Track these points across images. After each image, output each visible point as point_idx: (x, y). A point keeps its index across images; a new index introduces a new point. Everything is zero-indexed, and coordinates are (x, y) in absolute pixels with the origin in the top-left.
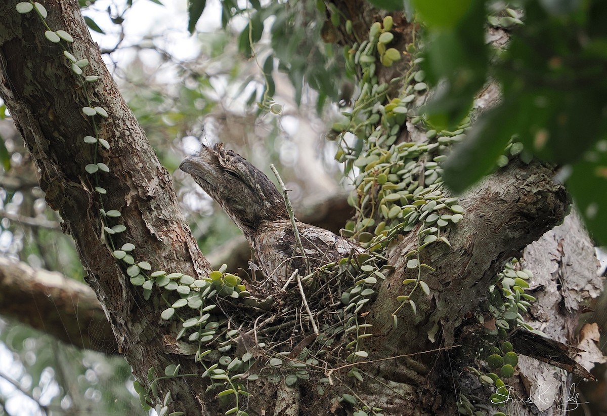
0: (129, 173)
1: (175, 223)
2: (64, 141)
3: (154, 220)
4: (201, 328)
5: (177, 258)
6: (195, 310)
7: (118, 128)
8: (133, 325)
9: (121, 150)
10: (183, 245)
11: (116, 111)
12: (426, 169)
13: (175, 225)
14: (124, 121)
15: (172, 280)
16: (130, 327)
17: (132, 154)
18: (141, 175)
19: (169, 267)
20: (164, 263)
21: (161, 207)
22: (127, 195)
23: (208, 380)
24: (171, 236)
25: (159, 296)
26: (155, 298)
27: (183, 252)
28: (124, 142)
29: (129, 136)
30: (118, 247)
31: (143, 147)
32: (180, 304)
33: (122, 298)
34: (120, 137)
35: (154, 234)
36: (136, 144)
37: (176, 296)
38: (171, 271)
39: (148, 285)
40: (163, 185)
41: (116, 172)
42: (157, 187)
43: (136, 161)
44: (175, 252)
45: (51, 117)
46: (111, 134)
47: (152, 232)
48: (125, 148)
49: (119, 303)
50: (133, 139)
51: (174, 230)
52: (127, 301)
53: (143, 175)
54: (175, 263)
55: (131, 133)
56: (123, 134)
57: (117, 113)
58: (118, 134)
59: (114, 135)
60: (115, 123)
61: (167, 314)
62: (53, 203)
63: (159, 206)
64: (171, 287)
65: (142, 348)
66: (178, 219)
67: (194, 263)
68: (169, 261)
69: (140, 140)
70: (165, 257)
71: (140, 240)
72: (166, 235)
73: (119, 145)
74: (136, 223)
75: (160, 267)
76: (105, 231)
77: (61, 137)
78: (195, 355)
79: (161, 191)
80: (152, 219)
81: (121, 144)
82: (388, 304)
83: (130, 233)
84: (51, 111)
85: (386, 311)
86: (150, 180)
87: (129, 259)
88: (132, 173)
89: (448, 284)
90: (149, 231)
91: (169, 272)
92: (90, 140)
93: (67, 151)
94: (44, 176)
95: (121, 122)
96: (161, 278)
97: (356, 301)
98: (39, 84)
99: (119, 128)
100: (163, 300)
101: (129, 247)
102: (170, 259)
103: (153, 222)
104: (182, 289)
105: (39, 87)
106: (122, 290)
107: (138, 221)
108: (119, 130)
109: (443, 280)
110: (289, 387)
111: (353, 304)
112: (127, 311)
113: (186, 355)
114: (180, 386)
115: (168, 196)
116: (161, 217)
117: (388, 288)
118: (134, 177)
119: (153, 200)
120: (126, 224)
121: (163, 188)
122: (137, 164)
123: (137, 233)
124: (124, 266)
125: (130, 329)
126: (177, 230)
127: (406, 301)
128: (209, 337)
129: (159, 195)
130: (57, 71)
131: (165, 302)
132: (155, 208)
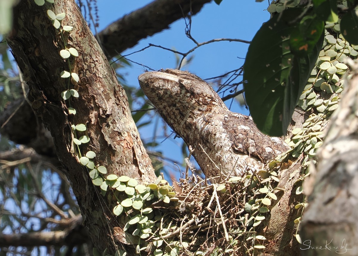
0: (93, 97)
1: (126, 132)
2: (46, 72)
3: (110, 133)
5: (127, 162)
6: (138, 210)
7: (86, 63)
8: (92, 211)
9: (88, 80)
10: (131, 151)
11: (85, 49)
13: (126, 134)
14: (91, 56)
15: (122, 183)
16: (91, 212)
17: (96, 81)
18: (102, 97)
19: (120, 170)
20: (117, 167)
21: (116, 121)
22: (92, 113)
24: (123, 145)
25: (112, 194)
26: (109, 195)
27: (131, 157)
28: (90, 73)
29: (94, 68)
30: (83, 154)
31: (104, 74)
33: (85, 190)
34: (87, 70)
35: (110, 145)
36: (99, 73)
37: (124, 196)
38: (121, 173)
39: (104, 187)
40: (118, 102)
41: (83, 96)
42: (114, 105)
43: (99, 86)
44: (125, 158)
45: (37, 54)
47: (109, 143)
48: (91, 77)
49: (83, 194)
50: (97, 70)
51: (124, 139)
52: (89, 194)
53: (104, 97)
54: (125, 166)
55: (95, 65)
56: (89, 67)
57: (86, 50)
58: (86, 67)
59: (82, 69)
60: (84, 59)
62: (38, 111)
63: (115, 120)
64: (121, 188)
65: (99, 229)
66: (128, 129)
67: (139, 165)
68: (121, 165)
69: (102, 68)
70: (117, 163)
71: (99, 149)
72: (119, 144)
73: (87, 76)
75: (113, 170)
76: (74, 143)
77: (44, 69)
79: (116, 107)
80: (109, 132)
81: (88, 75)
83: (93, 143)
84: (37, 50)
86: (108, 100)
87: (91, 165)
88: (95, 96)
90: (106, 142)
91: (119, 175)
93: (48, 79)
94: (31, 92)
95: (88, 57)
96: (114, 182)
97: (255, 216)
98: (29, 31)
99: (87, 61)
100: (115, 197)
101: (91, 154)
102: (121, 164)
103: (110, 134)
104: (129, 191)
105: (29, 33)
106: (85, 185)
108: (87, 64)
112: (89, 203)
115: (122, 111)
116: (116, 130)
117: (279, 206)
118: (97, 99)
119: (110, 117)
121: (118, 105)
122: (99, 89)
124: (87, 170)
125: (91, 213)
126: (128, 139)
128: (146, 235)
129: (115, 112)
130: (42, 22)
131: (116, 198)
132: (112, 123)
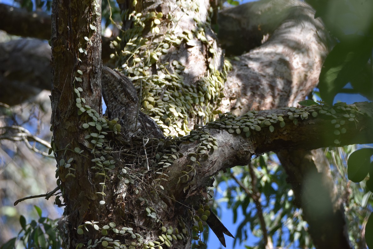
0: (93, 58)
4: (97, 139)
5: (96, 103)
6: (98, 130)
8: (66, 121)
10: (99, 98)
12: (165, 93)
13: (99, 88)
14: (99, 36)
15: (92, 112)
19: (92, 106)
20: (91, 103)
22: (89, 67)
23: (94, 164)
26: (82, 116)
27: (98, 101)
28: (96, 45)
30: (77, 87)
32: (92, 124)
36: (100, 47)
37: (91, 119)
39: (83, 110)
42: (99, 69)
43: (97, 54)
44: (95, 100)
45: (75, 20)
46: (94, 39)
47: (92, 88)
48: (96, 47)
49: (65, 109)
51: (98, 90)
52: (70, 111)
53: (97, 62)
54: (94, 105)
55: (100, 42)
58: (96, 40)
59: (94, 40)
61: (85, 126)
62: (55, 53)
64: (91, 115)
65: (67, 133)
67: (100, 108)
68: (93, 103)
70: (92, 100)
71: (85, 88)
72: (95, 91)
74: (86, 81)
75: (89, 104)
76: (75, 79)
78: (92, 150)
82: (176, 169)
83: (83, 84)
84: (76, 18)
85: (174, 171)
86: (98, 65)
87: (79, 95)
89: (200, 172)
91: (91, 108)
92: (86, 38)
93: (74, 37)
96: (88, 109)
97: (165, 162)
98: (77, 5)
101: (80, 89)
103: (93, 83)
104: (94, 118)
105: (77, 6)
106: (69, 105)
107: (87, 80)
109: (200, 170)
110: (125, 184)
111: (163, 163)
112: (68, 115)
113: (87, 147)
114: (78, 158)
116: (96, 82)
117: (178, 163)
119: (96, 74)
120: (82, 79)
122: (97, 56)
123: (85, 85)
124: (76, 96)
127: (186, 175)
128: (100, 145)
130: (87, 4)
131: (86, 120)
132: (96, 78)
